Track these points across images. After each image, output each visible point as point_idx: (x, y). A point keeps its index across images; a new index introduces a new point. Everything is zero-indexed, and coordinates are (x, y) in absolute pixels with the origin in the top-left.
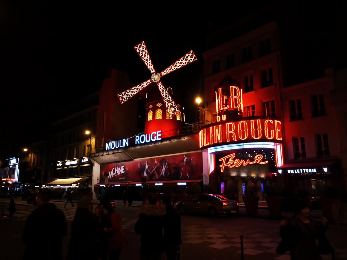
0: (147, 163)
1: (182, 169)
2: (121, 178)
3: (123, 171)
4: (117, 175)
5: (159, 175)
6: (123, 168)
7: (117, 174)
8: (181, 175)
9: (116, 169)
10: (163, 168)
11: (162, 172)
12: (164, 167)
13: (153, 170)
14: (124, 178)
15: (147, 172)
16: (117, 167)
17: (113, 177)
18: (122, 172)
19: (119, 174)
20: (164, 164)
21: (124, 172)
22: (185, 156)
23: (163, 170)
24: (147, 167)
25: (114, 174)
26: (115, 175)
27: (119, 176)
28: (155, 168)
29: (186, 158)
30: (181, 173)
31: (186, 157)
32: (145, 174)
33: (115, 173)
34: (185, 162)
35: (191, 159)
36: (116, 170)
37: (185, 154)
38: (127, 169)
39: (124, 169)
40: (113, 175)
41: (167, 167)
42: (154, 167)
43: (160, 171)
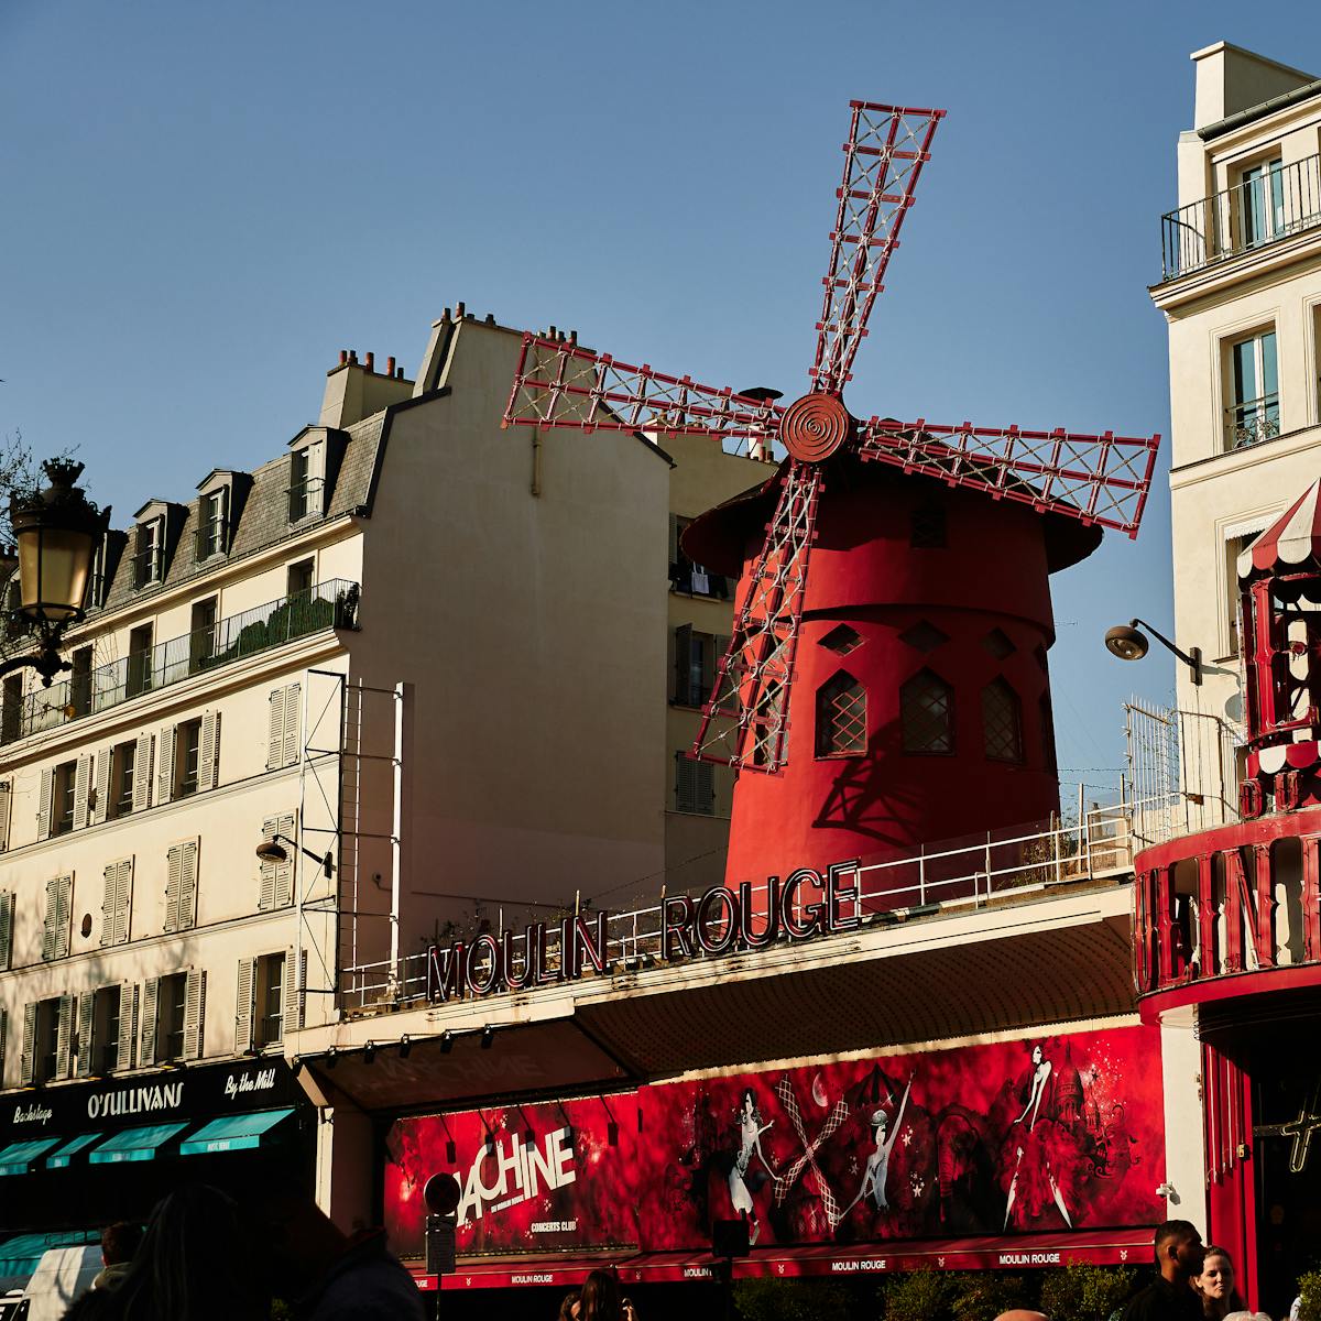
0: (749, 1106)
1: (1020, 1152)
2: (553, 1227)
3: (566, 1167)
4: (518, 1200)
5: (842, 1200)
6: (564, 1144)
7: (514, 1191)
8: (1012, 1196)
9: (508, 1153)
10: (873, 1149)
11: (869, 1174)
12: (880, 1136)
13: (799, 1165)
14: (572, 1226)
15: (755, 1185)
16: (515, 1137)
17: (479, 1214)
18: (559, 1179)
19: (531, 1191)
20: (879, 1115)
21: (571, 1177)
22: (1037, 1058)
23: (874, 1160)
24: (751, 1133)
25: (491, 1195)
26: (500, 1198)
27: (534, 1210)
28: (816, 1145)
29: (1045, 1071)
30: (1014, 1185)
31: (1043, 1061)
32: (742, 1200)
33: (502, 1186)
34: (1036, 1096)
35: (1086, 1078)
36: (504, 1165)
37: (1042, 1042)
38: (596, 1157)
39: (568, 1154)
40: (486, 1204)
41: (907, 1139)
42: (804, 1141)
43: (855, 1169)
